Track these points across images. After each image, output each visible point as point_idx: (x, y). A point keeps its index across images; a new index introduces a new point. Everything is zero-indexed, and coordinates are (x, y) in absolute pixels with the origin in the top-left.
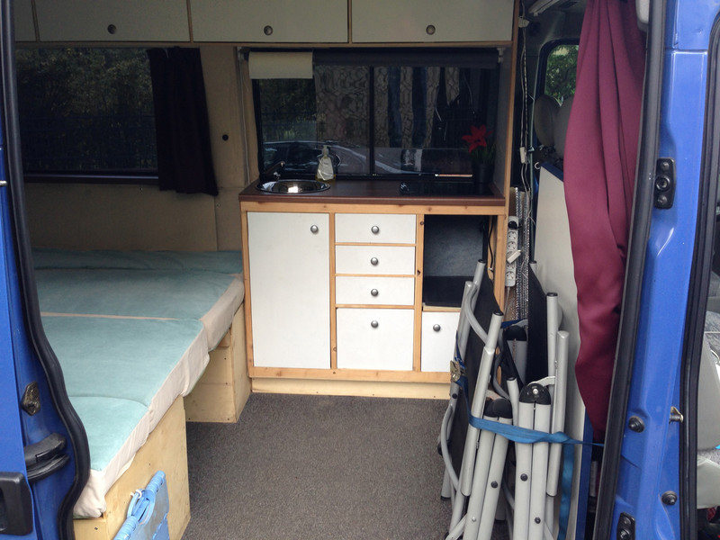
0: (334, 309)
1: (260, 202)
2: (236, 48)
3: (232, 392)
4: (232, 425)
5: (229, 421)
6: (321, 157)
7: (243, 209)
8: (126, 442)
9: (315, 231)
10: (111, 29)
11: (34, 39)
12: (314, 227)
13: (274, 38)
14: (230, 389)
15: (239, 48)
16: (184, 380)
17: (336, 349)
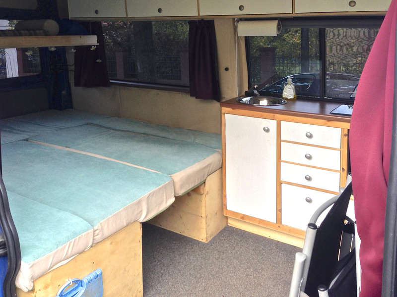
0: (279, 184)
1: (233, 109)
2: (234, 19)
3: (205, 223)
4: (203, 244)
5: (203, 241)
6: (286, 85)
7: (223, 111)
8: (60, 248)
9: (267, 130)
10: (160, 10)
11: (125, 16)
12: (266, 128)
13: (246, 12)
14: (204, 221)
15: (236, 19)
16: (141, 211)
17: (280, 211)
